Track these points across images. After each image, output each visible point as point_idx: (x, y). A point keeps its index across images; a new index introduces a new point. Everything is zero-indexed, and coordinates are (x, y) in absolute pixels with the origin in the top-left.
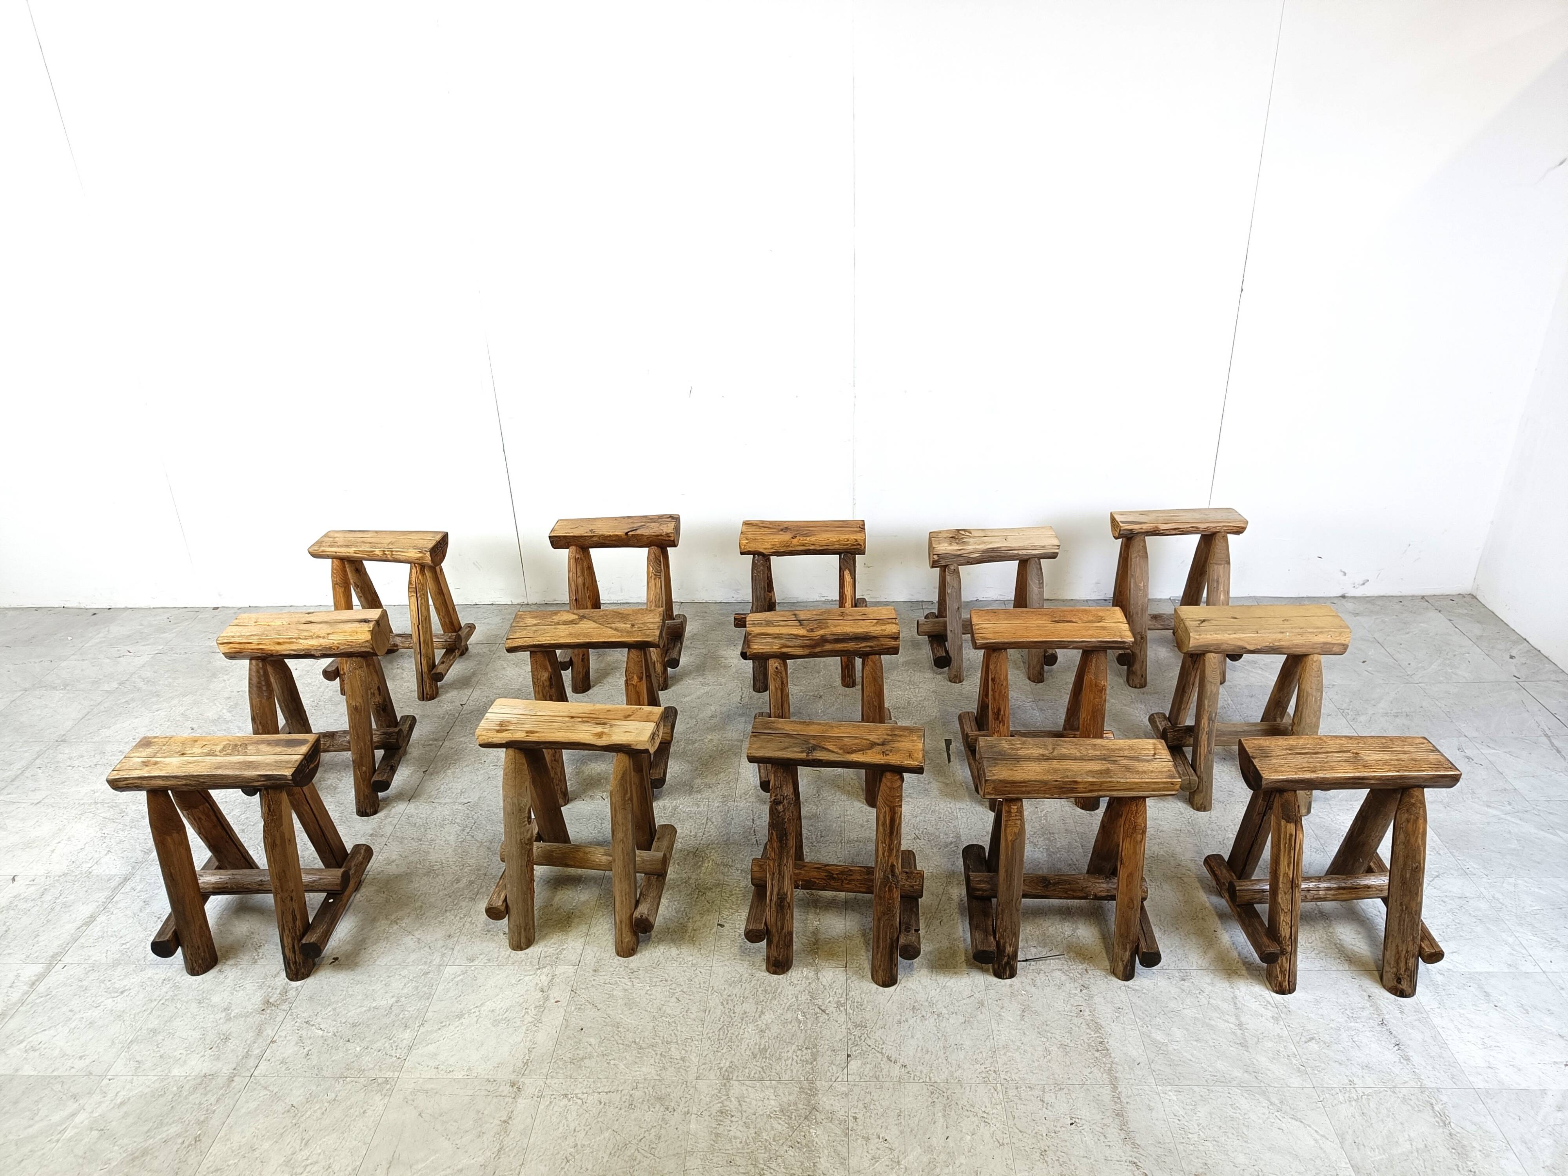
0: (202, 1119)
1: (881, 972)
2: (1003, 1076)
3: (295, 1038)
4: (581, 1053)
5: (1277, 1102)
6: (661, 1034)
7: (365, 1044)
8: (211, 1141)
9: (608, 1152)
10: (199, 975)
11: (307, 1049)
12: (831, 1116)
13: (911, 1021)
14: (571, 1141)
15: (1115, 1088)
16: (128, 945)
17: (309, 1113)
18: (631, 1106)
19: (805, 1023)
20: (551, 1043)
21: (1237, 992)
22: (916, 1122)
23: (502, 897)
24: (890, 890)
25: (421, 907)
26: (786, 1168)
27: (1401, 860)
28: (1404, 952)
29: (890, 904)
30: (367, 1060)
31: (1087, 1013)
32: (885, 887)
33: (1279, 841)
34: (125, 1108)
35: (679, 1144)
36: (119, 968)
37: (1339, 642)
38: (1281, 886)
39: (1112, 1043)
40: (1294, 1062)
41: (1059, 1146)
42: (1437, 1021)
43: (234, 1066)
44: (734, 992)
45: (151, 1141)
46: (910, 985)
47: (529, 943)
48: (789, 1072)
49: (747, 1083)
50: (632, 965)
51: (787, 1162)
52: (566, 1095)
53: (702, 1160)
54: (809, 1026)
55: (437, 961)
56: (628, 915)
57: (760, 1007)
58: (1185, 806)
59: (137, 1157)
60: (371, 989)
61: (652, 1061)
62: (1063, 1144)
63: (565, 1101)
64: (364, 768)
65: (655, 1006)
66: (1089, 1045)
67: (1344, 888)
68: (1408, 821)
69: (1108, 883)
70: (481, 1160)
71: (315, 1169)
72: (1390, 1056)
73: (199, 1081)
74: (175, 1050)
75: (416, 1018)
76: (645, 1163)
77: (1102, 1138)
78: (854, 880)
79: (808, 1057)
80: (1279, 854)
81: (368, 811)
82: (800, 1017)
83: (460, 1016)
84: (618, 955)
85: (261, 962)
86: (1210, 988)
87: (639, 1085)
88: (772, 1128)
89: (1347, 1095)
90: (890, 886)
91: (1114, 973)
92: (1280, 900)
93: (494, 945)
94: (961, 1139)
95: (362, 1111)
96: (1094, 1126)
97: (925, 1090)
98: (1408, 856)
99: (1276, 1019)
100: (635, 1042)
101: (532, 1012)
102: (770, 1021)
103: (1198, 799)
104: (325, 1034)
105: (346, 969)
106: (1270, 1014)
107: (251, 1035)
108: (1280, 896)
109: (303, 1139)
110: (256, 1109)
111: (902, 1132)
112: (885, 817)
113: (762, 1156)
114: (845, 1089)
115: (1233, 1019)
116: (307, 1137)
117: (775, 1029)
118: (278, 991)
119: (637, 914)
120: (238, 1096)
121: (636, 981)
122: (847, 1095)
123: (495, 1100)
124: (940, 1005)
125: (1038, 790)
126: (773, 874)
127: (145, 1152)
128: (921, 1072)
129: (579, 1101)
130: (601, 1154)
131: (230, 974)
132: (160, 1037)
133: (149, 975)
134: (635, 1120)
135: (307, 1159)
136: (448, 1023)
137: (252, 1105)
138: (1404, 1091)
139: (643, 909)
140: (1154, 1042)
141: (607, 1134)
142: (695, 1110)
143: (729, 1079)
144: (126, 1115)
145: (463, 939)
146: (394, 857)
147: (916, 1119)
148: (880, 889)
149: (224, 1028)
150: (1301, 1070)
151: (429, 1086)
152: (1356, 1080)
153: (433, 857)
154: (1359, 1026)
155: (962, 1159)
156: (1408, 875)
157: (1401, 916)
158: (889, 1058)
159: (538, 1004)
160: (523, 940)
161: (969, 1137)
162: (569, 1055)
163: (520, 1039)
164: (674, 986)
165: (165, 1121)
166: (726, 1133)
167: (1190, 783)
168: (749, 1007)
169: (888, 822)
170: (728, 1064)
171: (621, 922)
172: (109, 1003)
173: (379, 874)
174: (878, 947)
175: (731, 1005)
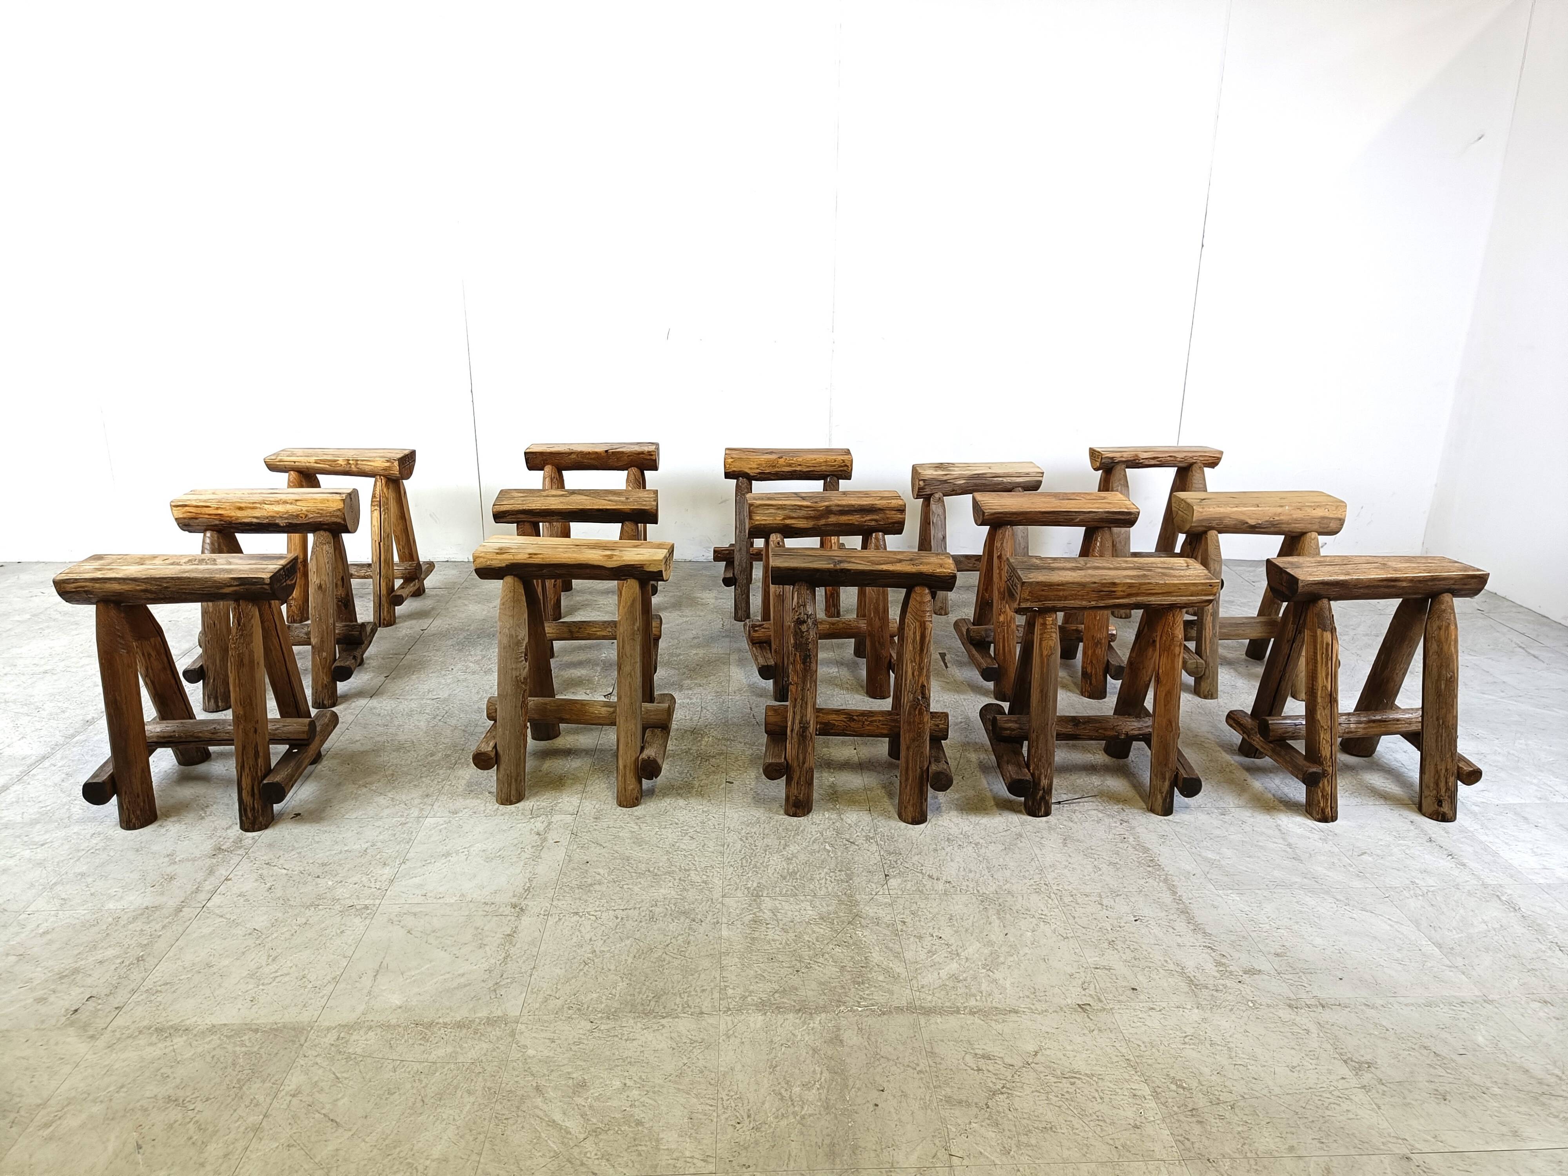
0: (145, 942)
1: (910, 808)
2: (1055, 887)
3: (255, 876)
4: (589, 881)
5: (1343, 899)
6: (678, 864)
7: (338, 879)
8: (156, 961)
9: (632, 955)
10: (135, 829)
11: (269, 885)
12: (877, 921)
13: (948, 849)
14: (588, 948)
15: (1174, 893)
16: (49, 808)
17: (275, 935)
18: (652, 918)
19: (835, 852)
20: (554, 874)
21: (1279, 822)
22: (970, 924)
23: (492, 744)
24: (921, 713)
25: (393, 775)
26: (836, 962)
27: (1435, 671)
28: (1443, 771)
29: (920, 728)
30: (340, 892)
31: (1131, 839)
32: (915, 709)
33: (1315, 653)
34: (49, 937)
35: (712, 947)
36: (38, 826)
37: (1336, 516)
38: (1319, 700)
39: (1163, 861)
40: (1351, 869)
41: (1127, 938)
42: (1483, 838)
43: (183, 899)
44: (753, 831)
45: (83, 962)
46: (940, 823)
47: (520, 798)
48: (824, 889)
49: (780, 898)
50: (636, 814)
51: (835, 957)
52: (577, 913)
53: (739, 958)
54: (839, 854)
55: (416, 814)
56: (633, 759)
57: (783, 842)
58: (1191, 696)
59: (66, 976)
60: (341, 836)
61: (671, 884)
62: (1131, 935)
63: (576, 918)
64: (324, 654)
65: (667, 843)
66: (1139, 862)
67: (1374, 721)
68: (1440, 628)
69: (1139, 721)
70: (486, 966)
71: (287, 979)
72: (1446, 864)
73: (139, 912)
74: (109, 889)
75: (396, 858)
76: (676, 963)
77: (1171, 930)
78: (875, 721)
79: (843, 877)
80: (1316, 667)
81: (325, 702)
82: (828, 847)
83: (447, 855)
84: (620, 806)
85: (208, 819)
86: (1252, 820)
87: (659, 904)
88: (814, 932)
89: (1412, 892)
90: (920, 709)
91: (1152, 810)
92: (1319, 717)
93: (479, 801)
94: (1021, 935)
95: (338, 932)
96: (1160, 921)
97: (974, 899)
98: (1441, 665)
99: (1325, 840)
100: (649, 871)
101: (529, 851)
102: (795, 851)
103: (1205, 686)
104: (290, 872)
105: (310, 822)
106: (1316, 837)
107: (200, 876)
108: (1319, 712)
109: (269, 956)
110: (211, 934)
111: (956, 932)
112: (915, 633)
113: (806, 953)
114: (888, 900)
115: (1281, 841)
116: (274, 954)
117: (802, 857)
118: (231, 840)
119: (644, 755)
120: (188, 923)
121: (643, 826)
122: (891, 905)
123: (495, 918)
124: (976, 837)
125: (1076, 595)
126: (796, 700)
127: (76, 971)
128: (967, 886)
129: (593, 918)
130: (623, 957)
131: (172, 828)
132: (90, 880)
133: (75, 831)
134: (659, 930)
135: (276, 972)
136: (433, 861)
137: (206, 931)
138: (1468, 888)
139: (650, 752)
140: (1206, 859)
141: (628, 942)
142: (725, 920)
143: (758, 896)
144: (50, 943)
145: (443, 798)
146: (358, 738)
147: (970, 922)
148: (910, 713)
149: (169, 870)
150: (1360, 875)
151: (417, 909)
152: (1417, 881)
153: (402, 737)
154: (1410, 843)
155: (1026, 950)
156: (1443, 687)
157: (1438, 731)
158: (930, 877)
159: (534, 844)
160: (513, 792)
161: (1029, 934)
162: (574, 882)
163: (518, 871)
164: (685, 828)
165: (100, 946)
166: (763, 937)
167: (1197, 667)
168: (772, 841)
169: (918, 638)
170: (755, 885)
171: (625, 767)
172: (27, 853)
173: (342, 750)
174: (907, 780)
175: (750, 840)
